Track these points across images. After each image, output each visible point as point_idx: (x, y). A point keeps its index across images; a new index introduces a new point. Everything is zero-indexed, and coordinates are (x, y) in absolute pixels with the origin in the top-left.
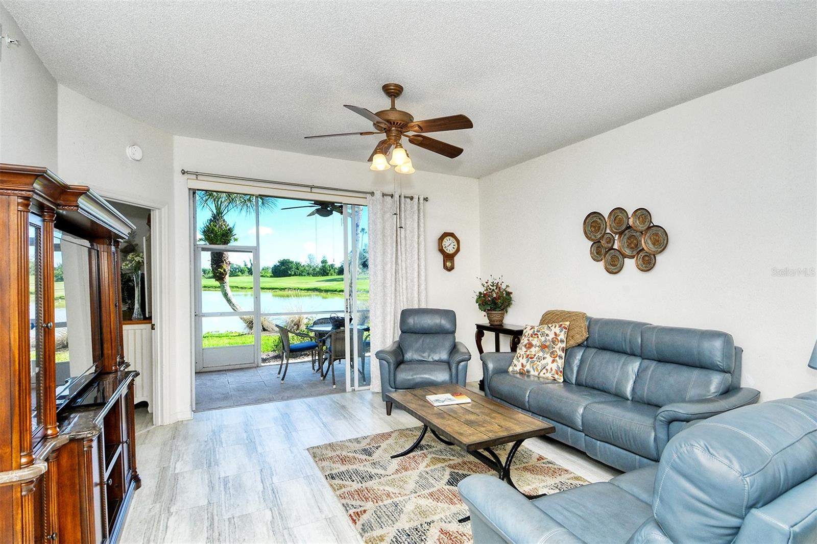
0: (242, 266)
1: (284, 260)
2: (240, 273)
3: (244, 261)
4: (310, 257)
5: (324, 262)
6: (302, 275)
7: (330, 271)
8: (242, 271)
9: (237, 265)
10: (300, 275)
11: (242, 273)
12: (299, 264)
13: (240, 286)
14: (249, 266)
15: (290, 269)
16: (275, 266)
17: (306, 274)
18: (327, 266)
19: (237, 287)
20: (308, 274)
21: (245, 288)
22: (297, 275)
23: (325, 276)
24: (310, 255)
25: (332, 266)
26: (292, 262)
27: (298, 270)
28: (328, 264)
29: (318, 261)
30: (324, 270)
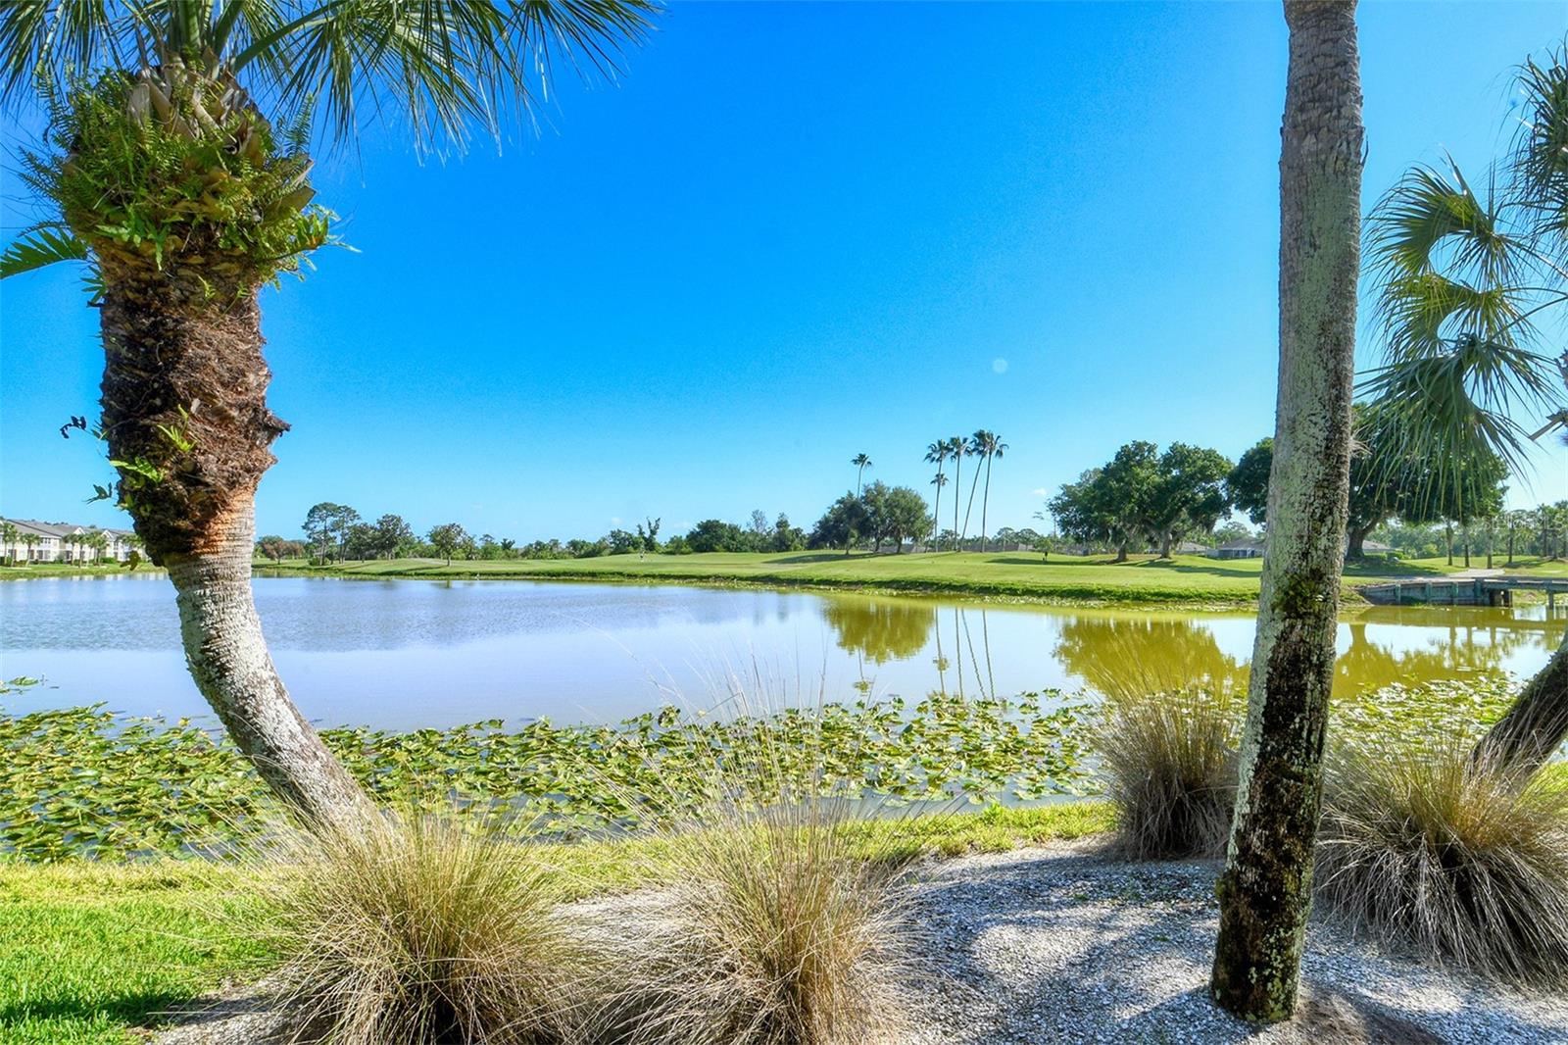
0: (636, 534)
1: (709, 521)
2: (631, 548)
3: (639, 526)
4: (758, 517)
5: (782, 524)
6: (741, 551)
7: (792, 541)
8: (635, 545)
10: (738, 550)
11: (635, 548)
12: (735, 528)
13: (627, 572)
14: (647, 535)
15: (719, 538)
16: (692, 533)
17: (748, 548)
18: (787, 532)
19: (621, 574)
20: (753, 549)
21: (636, 576)
22: (731, 551)
23: (783, 551)
24: (757, 512)
25: (797, 532)
26: (723, 526)
27: (734, 540)
28: (790, 528)
29: (770, 524)
30: (782, 541)
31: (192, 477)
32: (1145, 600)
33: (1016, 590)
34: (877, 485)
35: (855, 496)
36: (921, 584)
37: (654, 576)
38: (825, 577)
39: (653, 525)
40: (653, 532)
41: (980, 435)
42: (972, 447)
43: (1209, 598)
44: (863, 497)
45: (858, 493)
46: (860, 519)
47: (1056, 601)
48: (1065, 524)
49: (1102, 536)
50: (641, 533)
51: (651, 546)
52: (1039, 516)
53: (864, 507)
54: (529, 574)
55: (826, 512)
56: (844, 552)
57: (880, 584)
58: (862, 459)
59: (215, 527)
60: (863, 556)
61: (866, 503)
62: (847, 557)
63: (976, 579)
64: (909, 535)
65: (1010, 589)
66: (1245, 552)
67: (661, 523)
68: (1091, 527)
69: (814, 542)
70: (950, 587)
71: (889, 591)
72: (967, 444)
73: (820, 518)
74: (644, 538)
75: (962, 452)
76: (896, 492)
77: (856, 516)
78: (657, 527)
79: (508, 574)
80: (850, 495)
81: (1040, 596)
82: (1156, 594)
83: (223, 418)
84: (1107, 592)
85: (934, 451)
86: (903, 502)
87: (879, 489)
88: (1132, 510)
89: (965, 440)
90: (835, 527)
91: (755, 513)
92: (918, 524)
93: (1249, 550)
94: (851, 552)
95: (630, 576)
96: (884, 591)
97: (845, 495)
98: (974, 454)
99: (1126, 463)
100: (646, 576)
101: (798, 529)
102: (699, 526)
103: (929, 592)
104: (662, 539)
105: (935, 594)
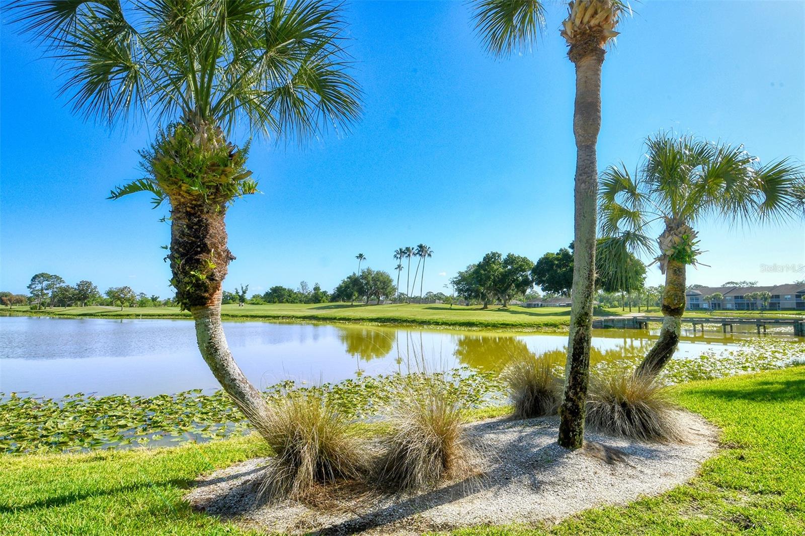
0: (234, 293)
1: (277, 287)
2: (231, 301)
3: (236, 289)
4: (303, 285)
5: (317, 289)
6: (294, 303)
7: (322, 298)
8: (234, 299)
9: (228, 293)
10: (292, 302)
11: (233, 301)
12: (291, 290)
13: (231, 314)
14: (240, 294)
15: (283, 295)
16: (267, 293)
17: (298, 301)
18: (319, 293)
19: (228, 315)
20: (301, 302)
21: (236, 316)
22: (289, 303)
23: (317, 303)
24: (303, 282)
25: (325, 293)
26: (285, 289)
27: (290, 297)
28: (321, 291)
29: (310, 288)
30: (316, 298)
31: (211, 277)
32: (497, 327)
33: (438, 323)
34: (368, 269)
35: (357, 275)
36: (393, 320)
37: (247, 316)
38: (342, 316)
39: (244, 289)
40: (244, 292)
41: (421, 246)
42: (416, 252)
43: (525, 326)
44: (361, 276)
45: (358, 274)
46: (360, 287)
47: (457, 328)
48: (460, 291)
49: (476, 297)
50: (237, 293)
51: (242, 299)
52: (446, 286)
53: (361, 281)
54: (172, 315)
55: (341, 283)
56: (350, 304)
57: (372, 320)
58: (361, 256)
59: (215, 296)
60: (360, 306)
61: (362, 279)
62: (352, 306)
63: (419, 317)
64: (384, 295)
65: (436, 322)
66: (538, 304)
67: (248, 287)
68: (472, 292)
69: (334, 298)
70: (406, 321)
71: (376, 323)
72: (414, 250)
73: (337, 285)
74: (239, 295)
75: (411, 255)
76: (378, 273)
77: (357, 285)
78: (247, 289)
79: (159, 315)
80: (354, 274)
81: (450, 325)
82: (502, 324)
83: (219, 255)
84: (481, 323)
85: (398, 253)
86: (381, 278)
87: (369, 272)
88: (490, 284)
89: (413, 249)
90: (345, 290)
91: (302, 283)
92: (389, 289)
93: (540, 303)
94: (354, 304)
95: (233, 316)
96: (374, 323)
97: (351, 274)
98: (418, 255)
99: (488, 262)
100: (242, 316)
101: (325, 291)
102: (271, 289)
103: (396, 323)
104: (248, 296)
105: (399, 325)
